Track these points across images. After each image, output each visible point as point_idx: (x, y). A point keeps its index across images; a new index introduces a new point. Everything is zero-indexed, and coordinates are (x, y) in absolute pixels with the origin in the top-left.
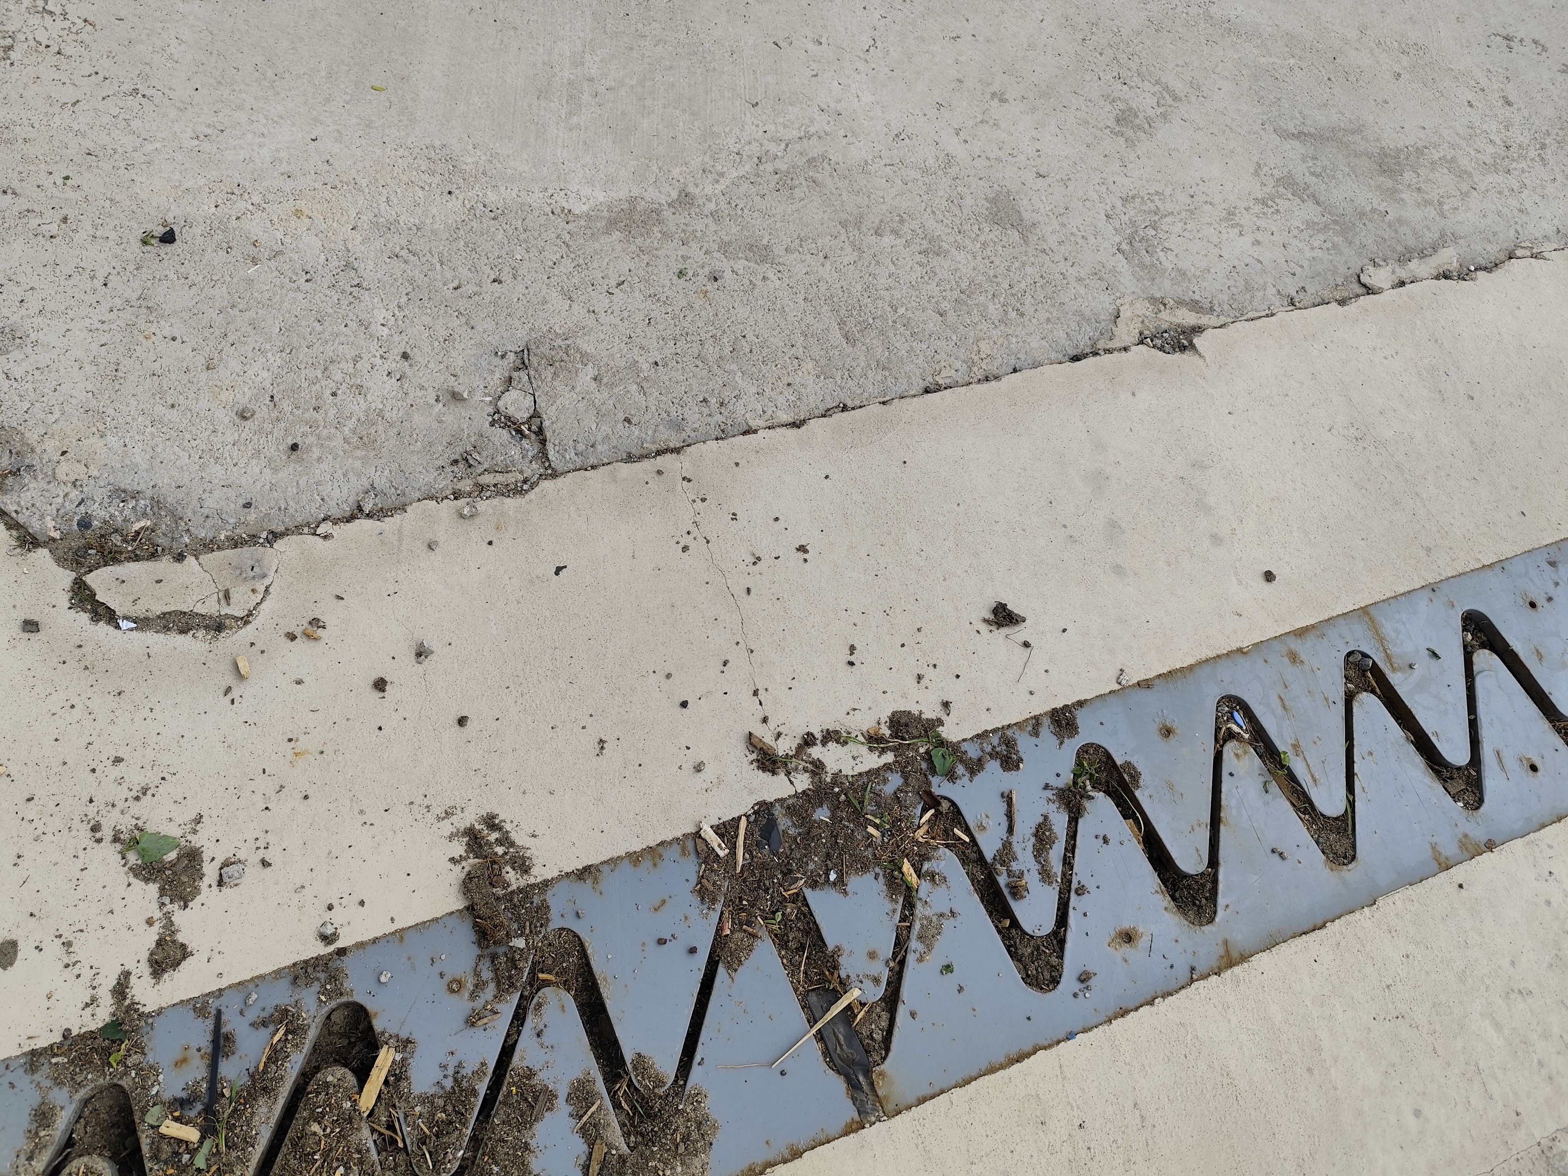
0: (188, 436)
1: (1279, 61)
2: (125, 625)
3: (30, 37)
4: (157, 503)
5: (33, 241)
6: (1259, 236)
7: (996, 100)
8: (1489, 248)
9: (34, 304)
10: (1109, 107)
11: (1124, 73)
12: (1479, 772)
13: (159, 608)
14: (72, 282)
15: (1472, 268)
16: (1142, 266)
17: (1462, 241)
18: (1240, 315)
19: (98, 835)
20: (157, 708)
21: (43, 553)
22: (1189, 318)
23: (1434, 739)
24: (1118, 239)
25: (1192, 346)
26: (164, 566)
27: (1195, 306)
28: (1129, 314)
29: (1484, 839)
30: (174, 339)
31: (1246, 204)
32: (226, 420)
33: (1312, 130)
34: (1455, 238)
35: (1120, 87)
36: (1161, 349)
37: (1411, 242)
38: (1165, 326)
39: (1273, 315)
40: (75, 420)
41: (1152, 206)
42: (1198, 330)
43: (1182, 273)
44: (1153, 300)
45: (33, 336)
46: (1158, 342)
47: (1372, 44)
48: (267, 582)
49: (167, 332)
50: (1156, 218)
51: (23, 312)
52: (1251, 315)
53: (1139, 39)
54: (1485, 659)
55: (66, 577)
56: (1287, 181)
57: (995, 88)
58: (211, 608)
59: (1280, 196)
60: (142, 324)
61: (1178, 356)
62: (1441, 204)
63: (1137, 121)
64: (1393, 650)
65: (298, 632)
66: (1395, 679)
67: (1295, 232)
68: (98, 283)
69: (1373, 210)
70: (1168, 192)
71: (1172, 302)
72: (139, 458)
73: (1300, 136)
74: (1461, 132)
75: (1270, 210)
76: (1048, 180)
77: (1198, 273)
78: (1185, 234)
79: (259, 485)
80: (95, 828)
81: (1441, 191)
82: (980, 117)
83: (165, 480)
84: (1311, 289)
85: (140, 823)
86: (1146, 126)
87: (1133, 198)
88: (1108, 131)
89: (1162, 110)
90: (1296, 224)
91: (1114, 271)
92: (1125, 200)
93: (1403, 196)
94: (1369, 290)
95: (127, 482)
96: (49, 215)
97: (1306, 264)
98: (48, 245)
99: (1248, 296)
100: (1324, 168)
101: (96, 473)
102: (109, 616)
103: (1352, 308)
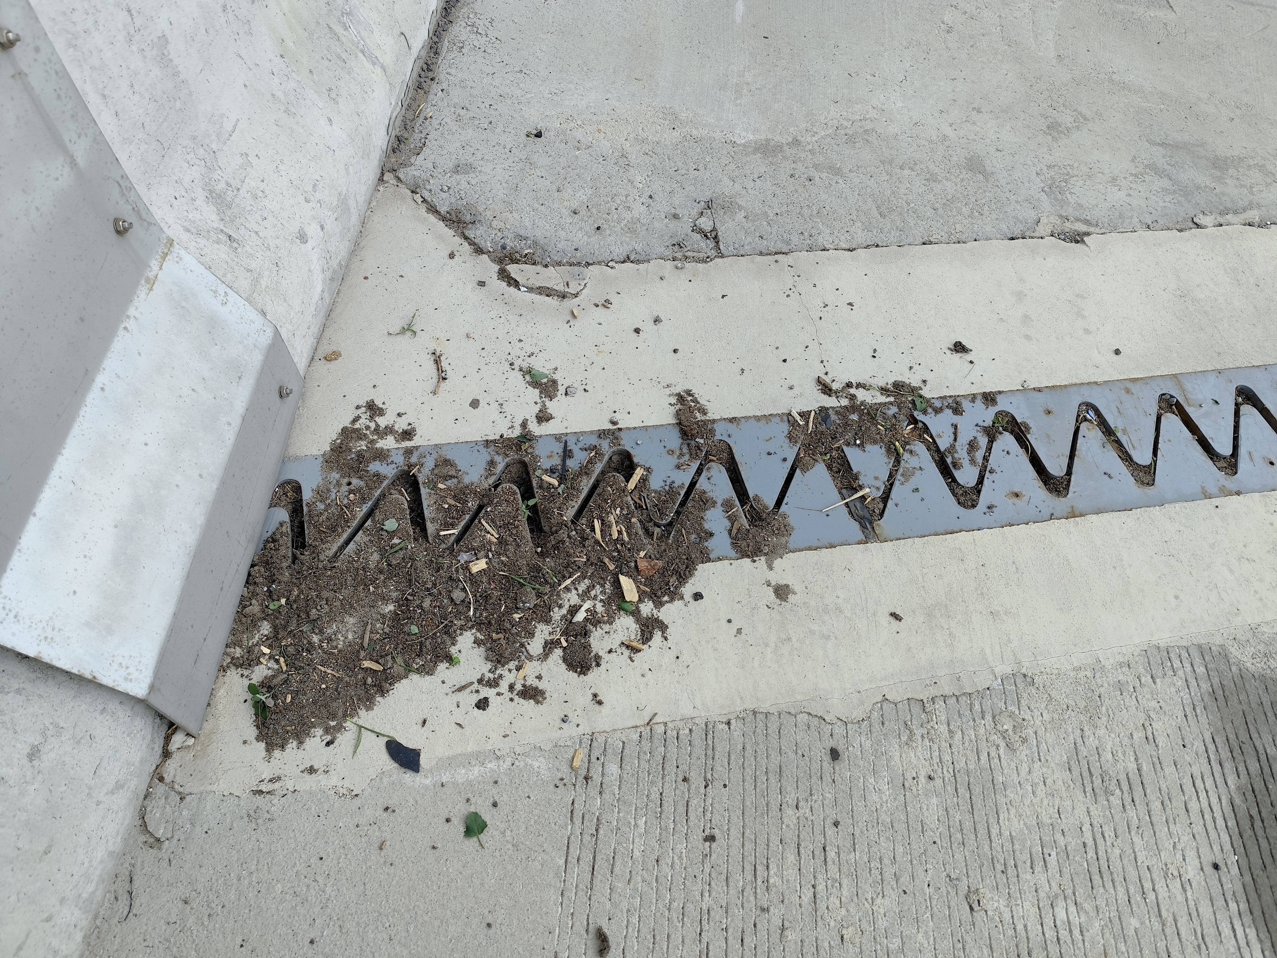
0: (549, 218)
1: (1154, 106)
2: (523, 289)
3: (471, 44)
4: (535, 243)
5: (477, 130)
6: (1131, 192)
7: (975, 111)
9: (479, 156)
10: (1043, 120)
11: (1054, 104)
12: (1236, 461)
13: (538, 284)
14: (495, 149)
15: (1269, 223)
16: (1056, 199)
17: (1263, 208)
18: (1114, 229)
19: (513, 367)
20: (537, 323)
21: (485, 257)
22: (1083, 228)
23: (1210, 441)
24: (1042, 185)
25: (1083, 241)
26: (539, 268)
27: (1087, 222)
28: (1046, 221)
29: (1236, 489)
30: (542, 177)
31: (1125, 176)
32: (567, 213)
33: (1171, 143)
34: (1259, 206)
35: (1051, 111)
36: (1064, 240)
37: (1229, 205)
38: (1068, 230)
39: (1135, 232)
40: (499, 205)
41: (1065, 171)
42: (1088, 234)
43: (1081, 206)
44: (1061, 216)
45: (479, 169)
46: (1063, 237)
47: (1216, 102)
48: (585, 282)
49: (539, 174)
50: (1067, 177)
51: (474, 158)
52: (1121, 230)
53: (1066, 88)
54: (1247, 410)
55: (496, 268)
56: (1152, 167)
57: (975, 105)
58: (561, 288)
59: (1147, 174)
60: (527, 168)
61: (1073, 244)
62: (1251, 187)
63: (1060, 129)
64: (1189, 396)
65: (600, 304)
66: (1190, 411)
67: (1155, 192)
68: (507, 151)
69: (1206, 186)
70: (1076, 165)
71: (1072, 219)
72: (528, 224)
73: (1163, 145)
74: (1270, 152)
75: (1139, 180)
76: (1003, 153)
77: (1090, 206)
78: (1086, 187)
79: (582, 242)
80: (511, 364)
81: (1253, 181)
82: (965, 119)
83: (539, 234)
84: (1161, 222)
85: (531, 366)
86: (1066, 132)
87: (1054, 166)
88: (1042, 132)
89: (1077, 124)
90: (1155, 188)
91: (1038, 200)
92: (1049, 167)
93: (1227, 181)
94: (1198, 226)
95: (522, 233)
96: (483, 120)
97: (1159, 209)
98: (483, 132)
99: (1120, 221)
100: (1177, 163)
101: (508, 227)
102: (516, 284)
103: (1186, 234)
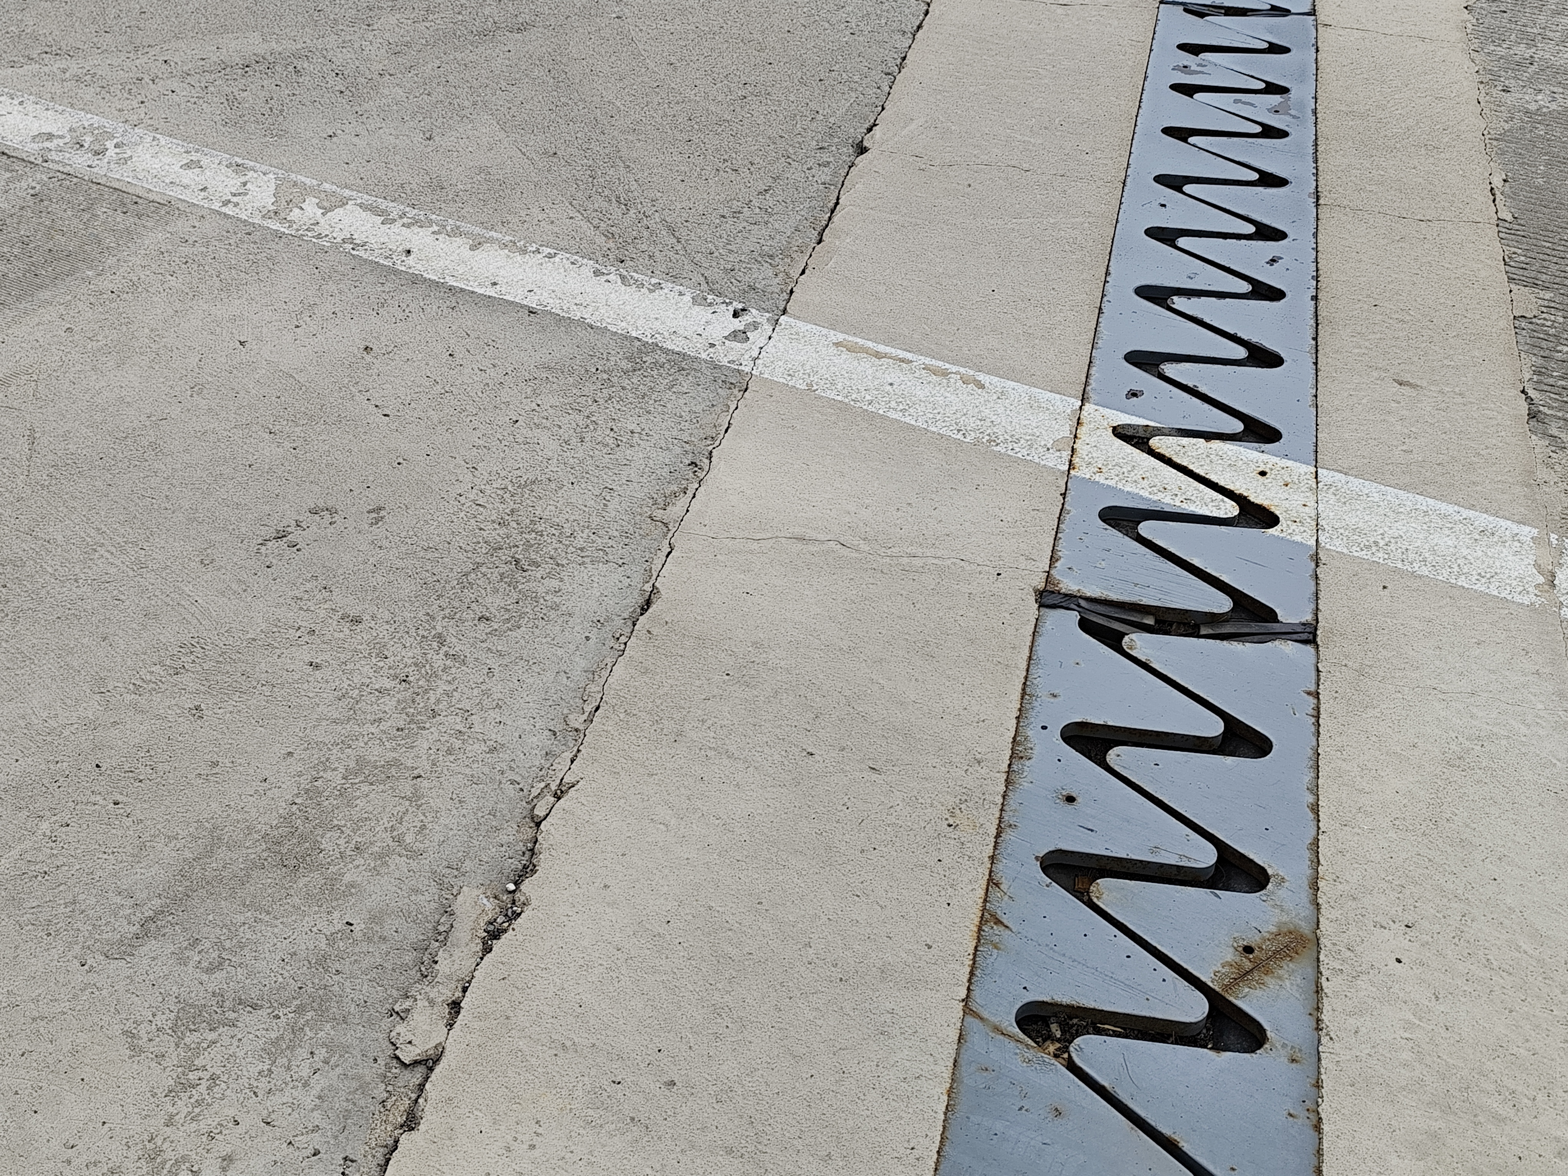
8: (504, 839)
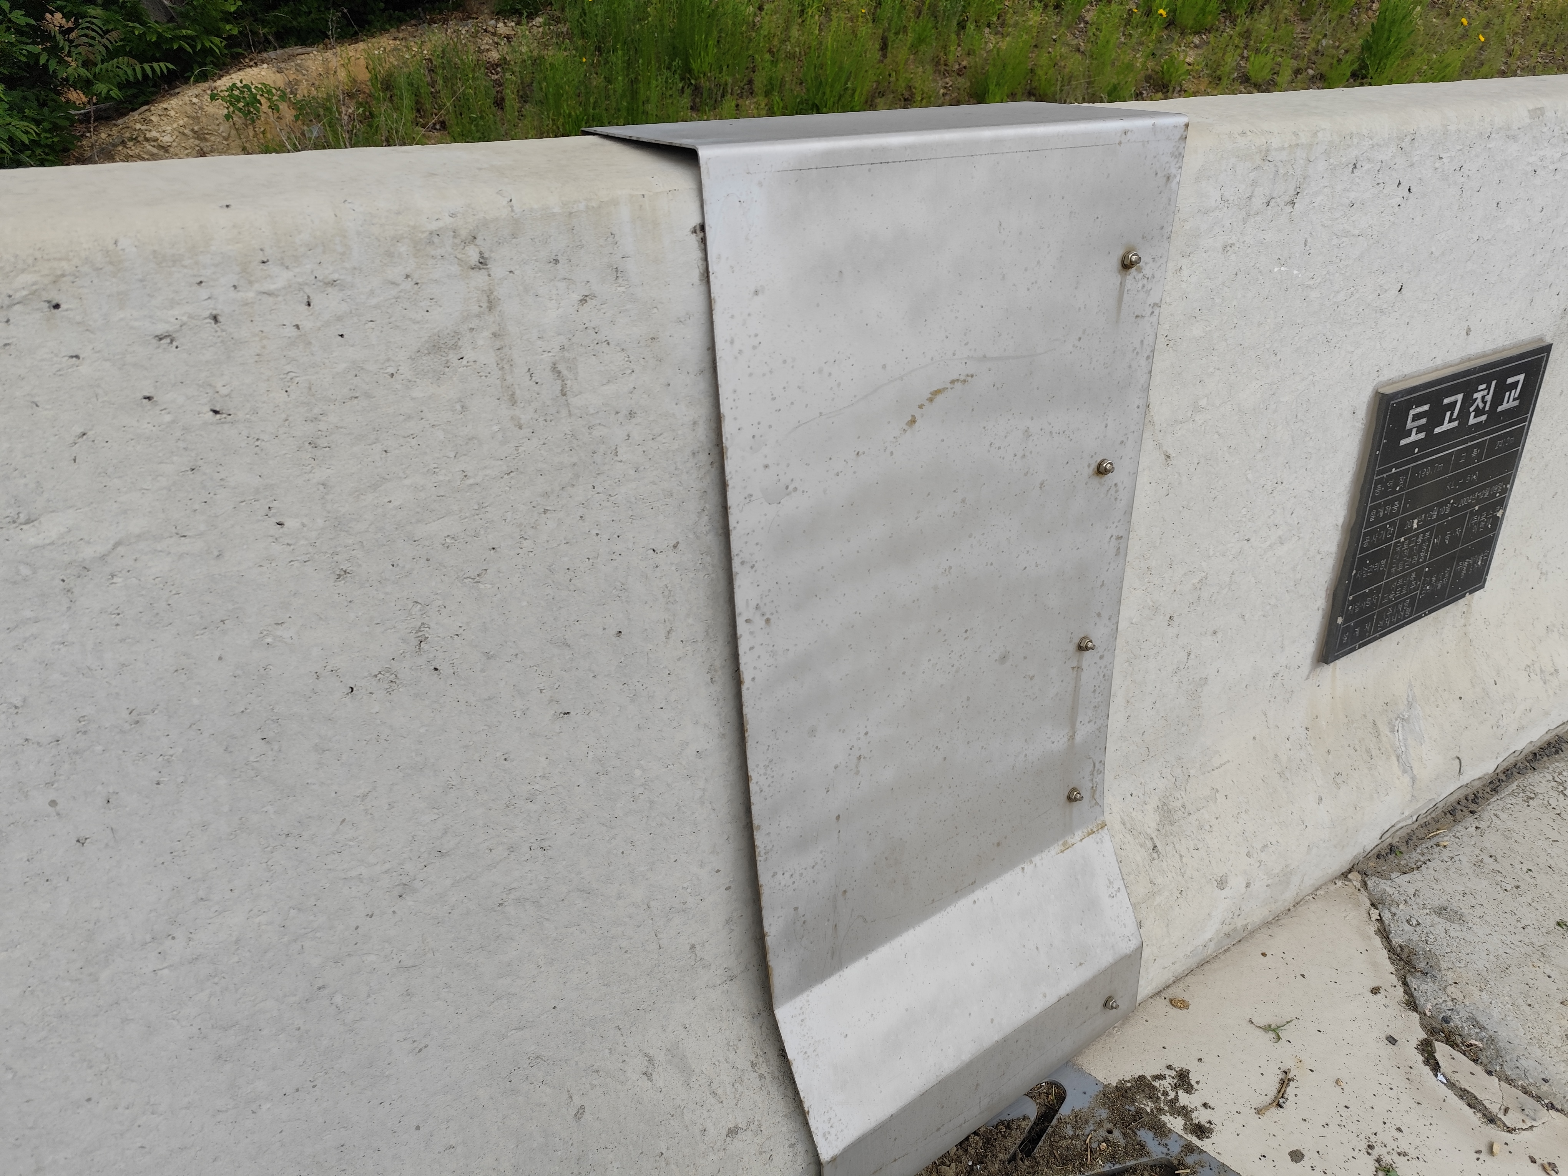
2: (1440, 1077)
4: (1492, 1040)
13: (1464, 1085)
19: (1370, 1151)
21: (1415, 1016)
26: (1478, 1070)
30: (1549, 977)
40: (1470, 974)
45: (1470, 925)
48: (1534, 1123)
49: (1548, 972)
51: (1471, 911)
55: (1422, 1035)
58: (1494, 1109)
60: (1535, 958)
65: (1539, 1161)
68: (1520, 925)
79: (1559, 1077)
80: (1371, 1147)
83: (1503, 1034)
85: (1394, 1165)
95: (1482, 1020)
96: (1509, 880)
98: (1501, 892)
101: (1467, 1003)
102: (1436, 1068)
